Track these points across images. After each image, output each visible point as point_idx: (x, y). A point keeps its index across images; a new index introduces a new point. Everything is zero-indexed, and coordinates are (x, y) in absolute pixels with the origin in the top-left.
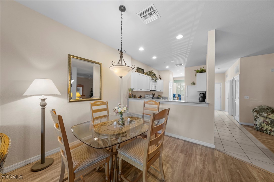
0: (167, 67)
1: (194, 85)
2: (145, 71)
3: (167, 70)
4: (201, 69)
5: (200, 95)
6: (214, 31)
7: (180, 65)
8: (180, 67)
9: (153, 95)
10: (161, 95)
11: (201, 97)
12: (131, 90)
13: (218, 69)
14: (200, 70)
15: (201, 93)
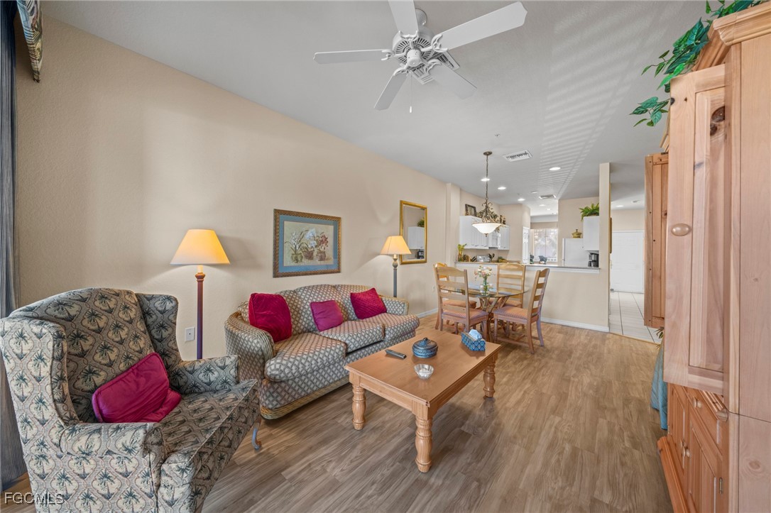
0: (521, 200)
1: (579, 237)
2: (478, 211)
3: (520, 205)
4: (592, 206)
5: (590, 256)
6: (608, 164)
7: (549, 196)
8: (549, 200)
9: (490, 257)
10: (504, 257)
11: (593, 261)
12: (461, 248)
13: (634, 202)
14: (590, 207)
15: (592, 254)
